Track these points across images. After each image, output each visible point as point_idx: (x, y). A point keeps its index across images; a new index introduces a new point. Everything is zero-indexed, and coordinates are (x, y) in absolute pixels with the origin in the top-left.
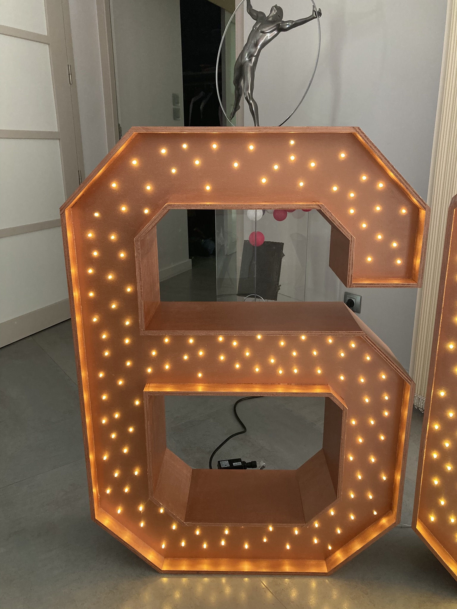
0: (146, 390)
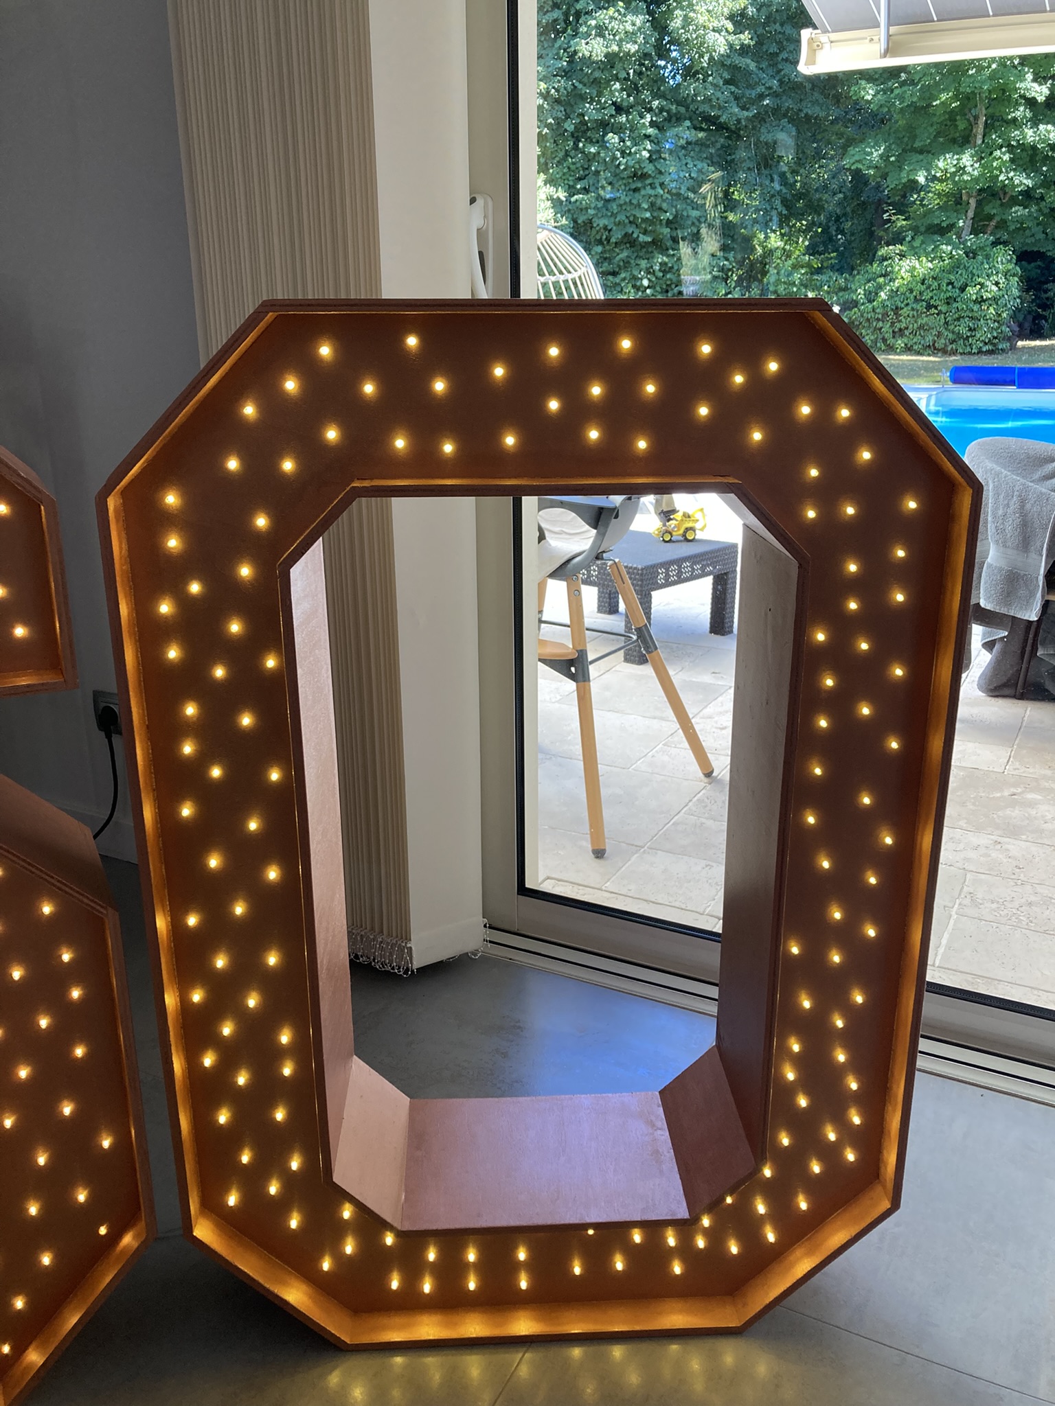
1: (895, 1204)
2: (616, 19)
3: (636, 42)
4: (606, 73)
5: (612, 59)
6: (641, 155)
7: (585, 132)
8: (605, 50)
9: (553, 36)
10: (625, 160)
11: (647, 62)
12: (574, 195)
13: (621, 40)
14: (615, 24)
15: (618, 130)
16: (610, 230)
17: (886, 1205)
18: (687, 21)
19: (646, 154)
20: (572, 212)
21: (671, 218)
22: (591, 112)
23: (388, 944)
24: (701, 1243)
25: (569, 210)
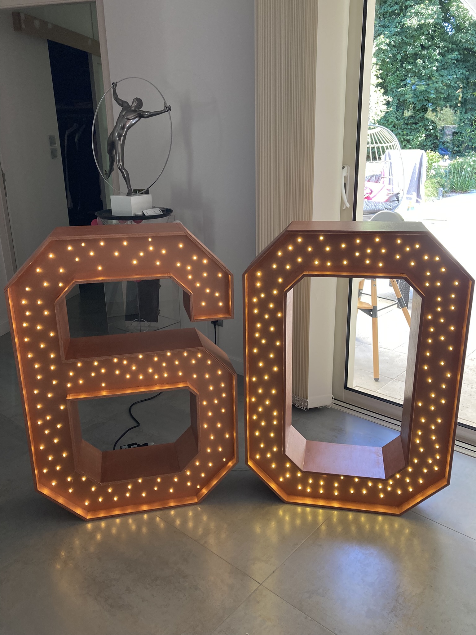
0: (68, 398)
1: (448, 484)
2: (424, 8)
3: (433, 18)
4: (418, 32)
5: (421, 27)
6: (432, 69)
7: (406, 59)
8: (418, 23)
9: (394, 17)
10: (425, 71)
11: (438, 26)
12: (399, 88)
13: (426, 18)
14: (423, 11)
15: (423, 57)
16: (415, 104)
17: (446, 483)
18: (458, 7)
19: (435, 68)
20: (398, 96)
21: (445, 97)
22: (410, 50)
23: (301, 399)
24: (389, 489)
25: (396, 95)
